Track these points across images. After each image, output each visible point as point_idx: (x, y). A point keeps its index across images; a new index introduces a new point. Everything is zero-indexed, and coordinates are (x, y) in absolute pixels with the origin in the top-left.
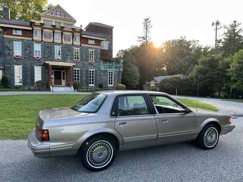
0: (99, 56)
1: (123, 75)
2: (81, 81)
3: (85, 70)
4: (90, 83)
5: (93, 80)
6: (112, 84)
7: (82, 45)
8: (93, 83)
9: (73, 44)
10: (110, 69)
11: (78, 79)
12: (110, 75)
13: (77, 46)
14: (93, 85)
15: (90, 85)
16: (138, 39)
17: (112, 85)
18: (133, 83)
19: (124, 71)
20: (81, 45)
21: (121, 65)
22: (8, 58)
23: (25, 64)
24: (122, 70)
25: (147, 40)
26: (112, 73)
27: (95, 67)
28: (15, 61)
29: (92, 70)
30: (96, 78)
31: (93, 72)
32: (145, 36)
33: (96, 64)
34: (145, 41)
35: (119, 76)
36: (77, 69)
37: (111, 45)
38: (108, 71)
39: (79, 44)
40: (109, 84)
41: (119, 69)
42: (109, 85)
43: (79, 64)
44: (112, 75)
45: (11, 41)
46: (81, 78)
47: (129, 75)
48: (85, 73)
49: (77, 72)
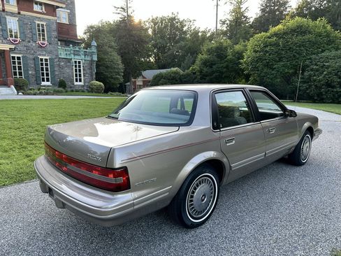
0: (55, 34)
1: (98, 66)
2: (27, 77)
3: (31, 57)
4: (43, 81)
5: (47, 75)
6: (80, 81)
7: (22, 12)
8: (48, 80)
9: (4, 10)
10: (76, 57)
11: (20, 74)
12: (76, 66)
13: (12, 14)
14: (49, 83)
15: (43, 83)
16: (114, 10)
17: (82, 83)
18: (114, 79)
19: (100, 59)
20: (19, 13)
21: (94, 50)
24: (95, 58)
25: (129, 12)
26: (79, 62)
27: (50, 52)
29: (44, 58)
30: (53, 72)
31: (46, 60)
32: (125, 7)
33: (50, 48)
34: (125, 14)
35: (91, 68)
36: (16, 56)
37: (72, 16)
38: (73, 60)
39: (15, 10)
40: (77, 81)
41: (91, 56)
42: (76, 83)
43: (20, 47)
44: (80, 66)
46: (26, 71)
47: (107, 67)
48: (32, 62)
49: (16, 61)
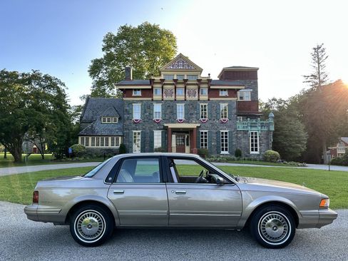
0: (235, 111)
1: (274, 136)
2: (210, 147)
3: (215, 131)
4: (223, 150)
5: (226, 145)
6: (256, 150)
7: (211, 99)
8: (226, 150)
9: (199, 100)
10: (253, 129)
11: (206, 145)
12: (252, 137)
13: (204, 101)
14: (227, 153)
15: (222, 152)
16: (304, 79)
17: (258, 153)
18: (294, 148)
19: (276, 130)
20: (209, 100)
21: (271, 121)
22: (127, 123)
23: (144, 129)
24: (272, 128)
25: (321, 78)
26: (256, 133)
27: (229, 127)
28: (134, 126)
29: (224, 131)
30: (231, 142)
31: (226, 133)
32: (316, 74)
33: (230, 123)
34: (317, 81)
35: (267, 138)
36: (204, 131)
38: (250, 132)
39: (206, 98)
40: (252, 150)
41: (268, 127)
42: (251, 152)
43: (207, 125)
44: (256, 137)
45: (131, 103)
46: (210, 142)
47: (286, 136)
48: (215, 135)
49: (204, 135)
